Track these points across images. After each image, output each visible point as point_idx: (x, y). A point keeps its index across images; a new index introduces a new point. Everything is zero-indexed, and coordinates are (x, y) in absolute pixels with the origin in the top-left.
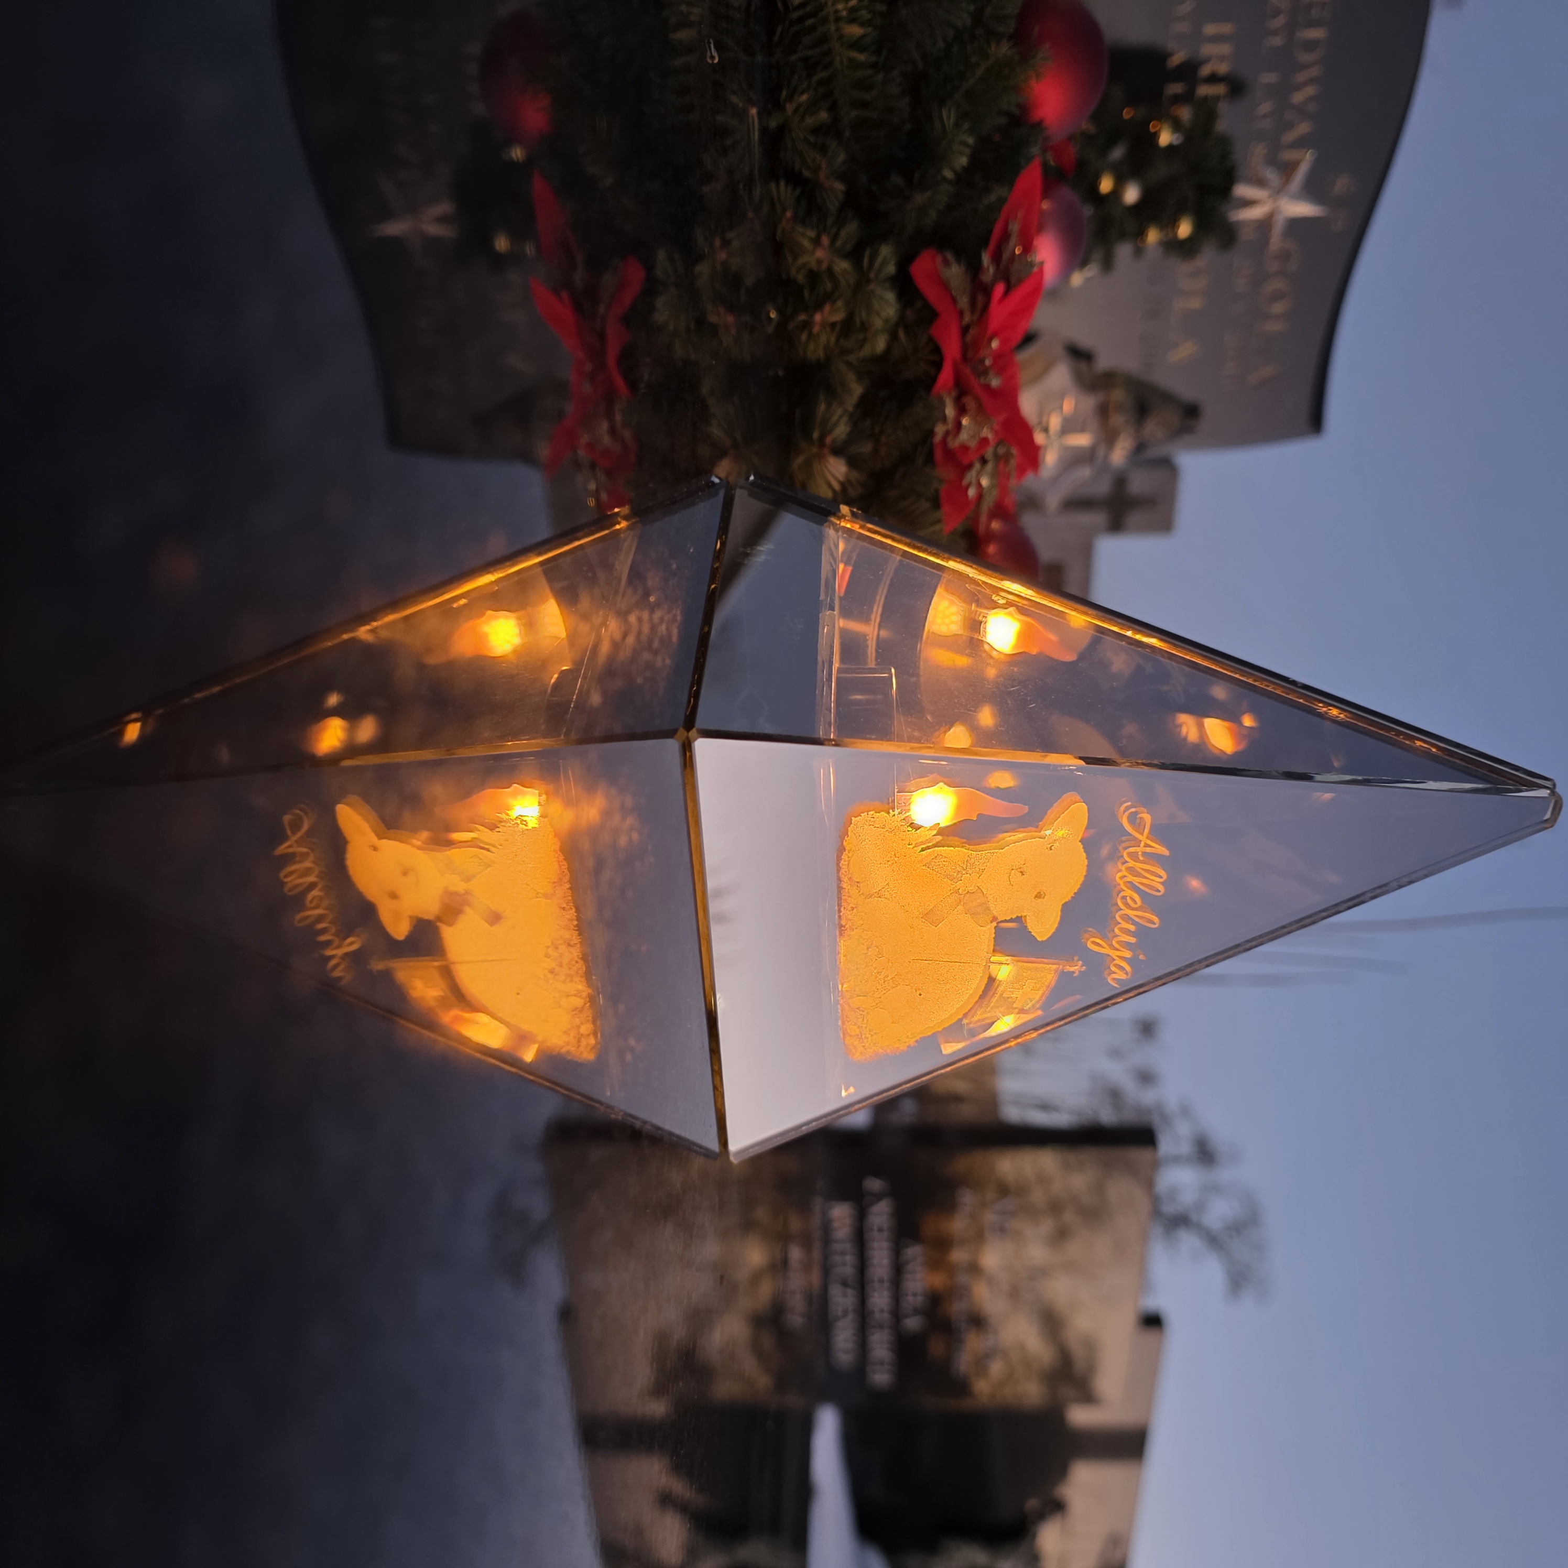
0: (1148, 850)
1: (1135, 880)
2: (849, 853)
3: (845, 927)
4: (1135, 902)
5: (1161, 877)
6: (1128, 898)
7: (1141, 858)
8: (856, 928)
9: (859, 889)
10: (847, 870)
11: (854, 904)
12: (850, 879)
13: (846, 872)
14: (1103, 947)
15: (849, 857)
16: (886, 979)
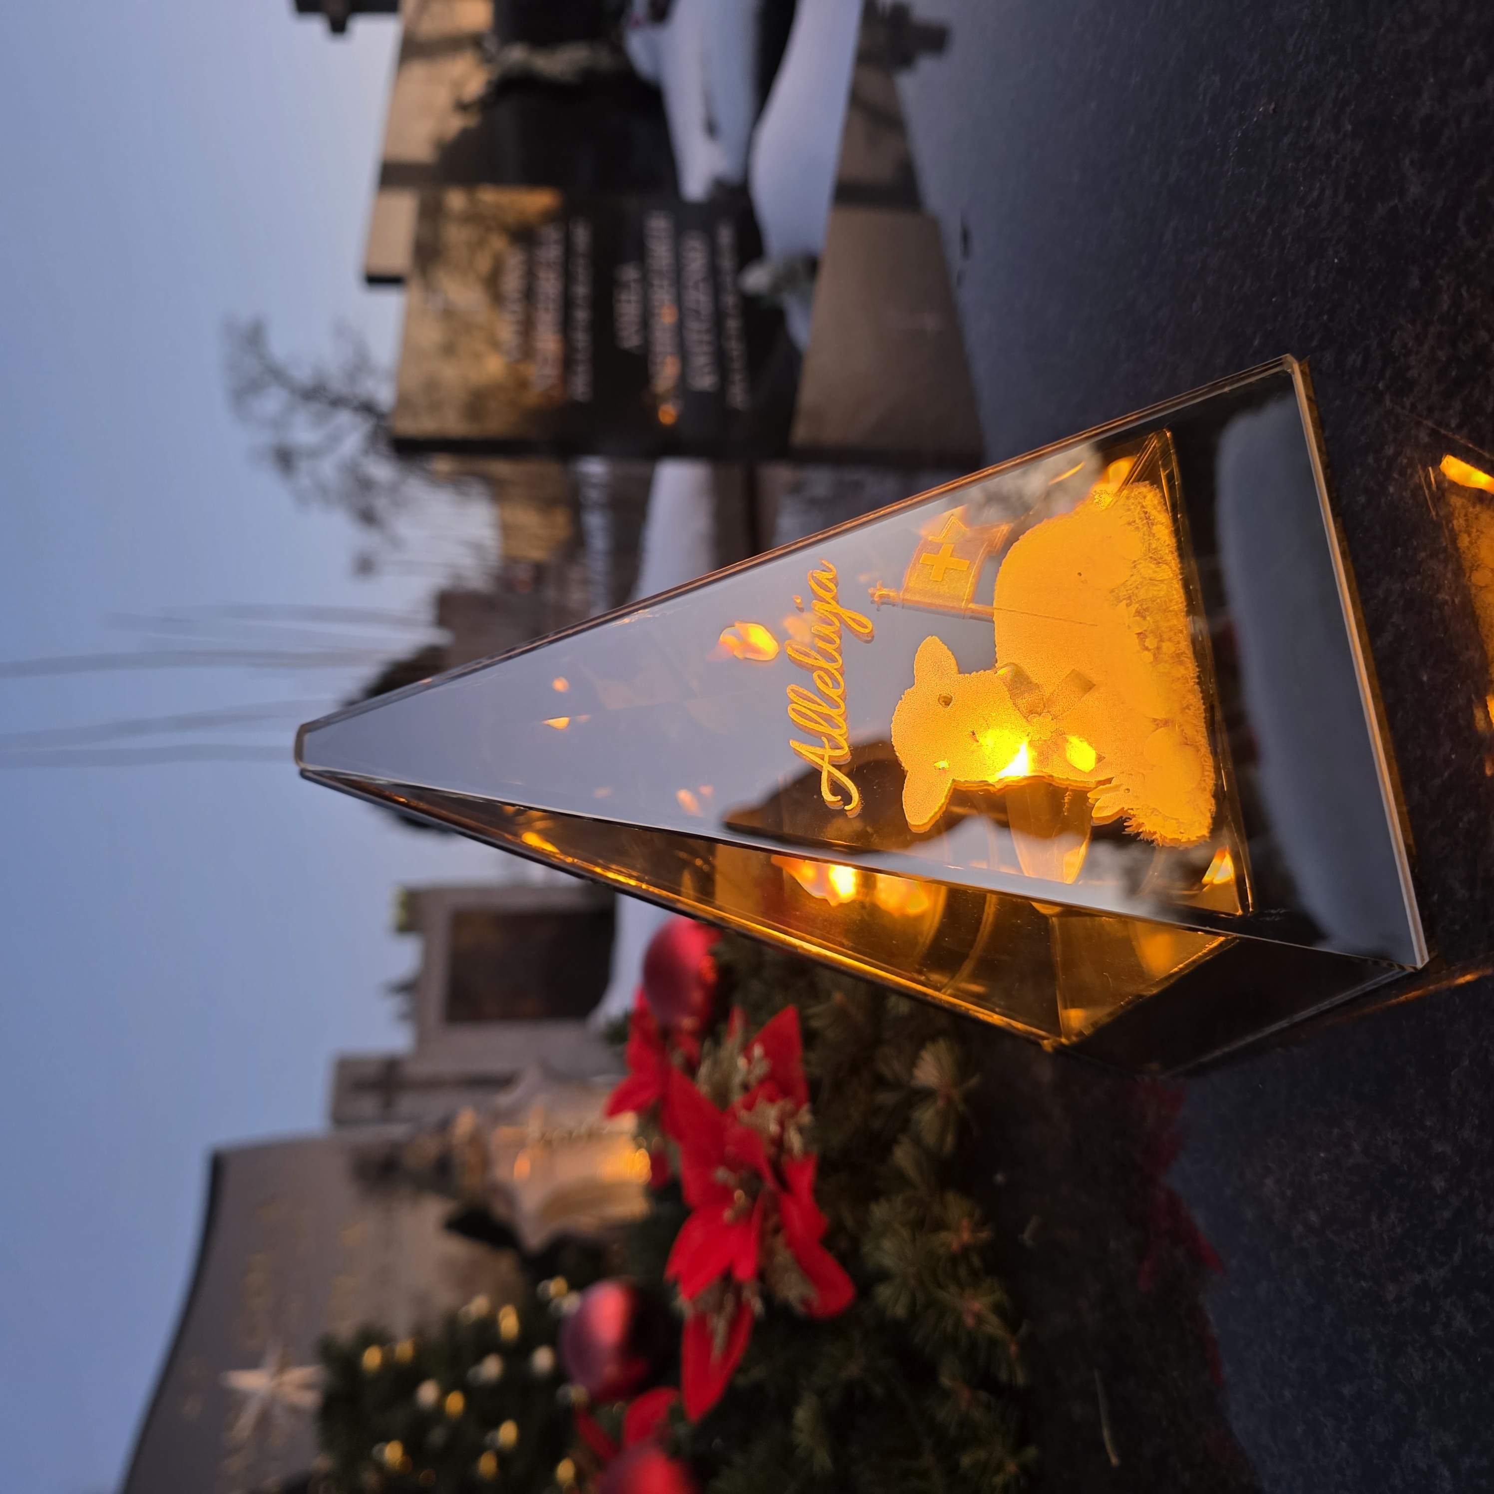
0: (820, 751)
1: (825, 709)
2: (1205, 787)
3: (1194, 682)
4: (820, 677)
5: (794, 710)
6: (831, 685)
7: (824, 739)
8: (1179, 679)
9: (1184, 734)
10: (1204, 763)
11: (1187, 713)
12: (1198, 751)
13: (1205, 761)
14: (850, 618)
15: (1204, 780)
16: (1128, 601)
